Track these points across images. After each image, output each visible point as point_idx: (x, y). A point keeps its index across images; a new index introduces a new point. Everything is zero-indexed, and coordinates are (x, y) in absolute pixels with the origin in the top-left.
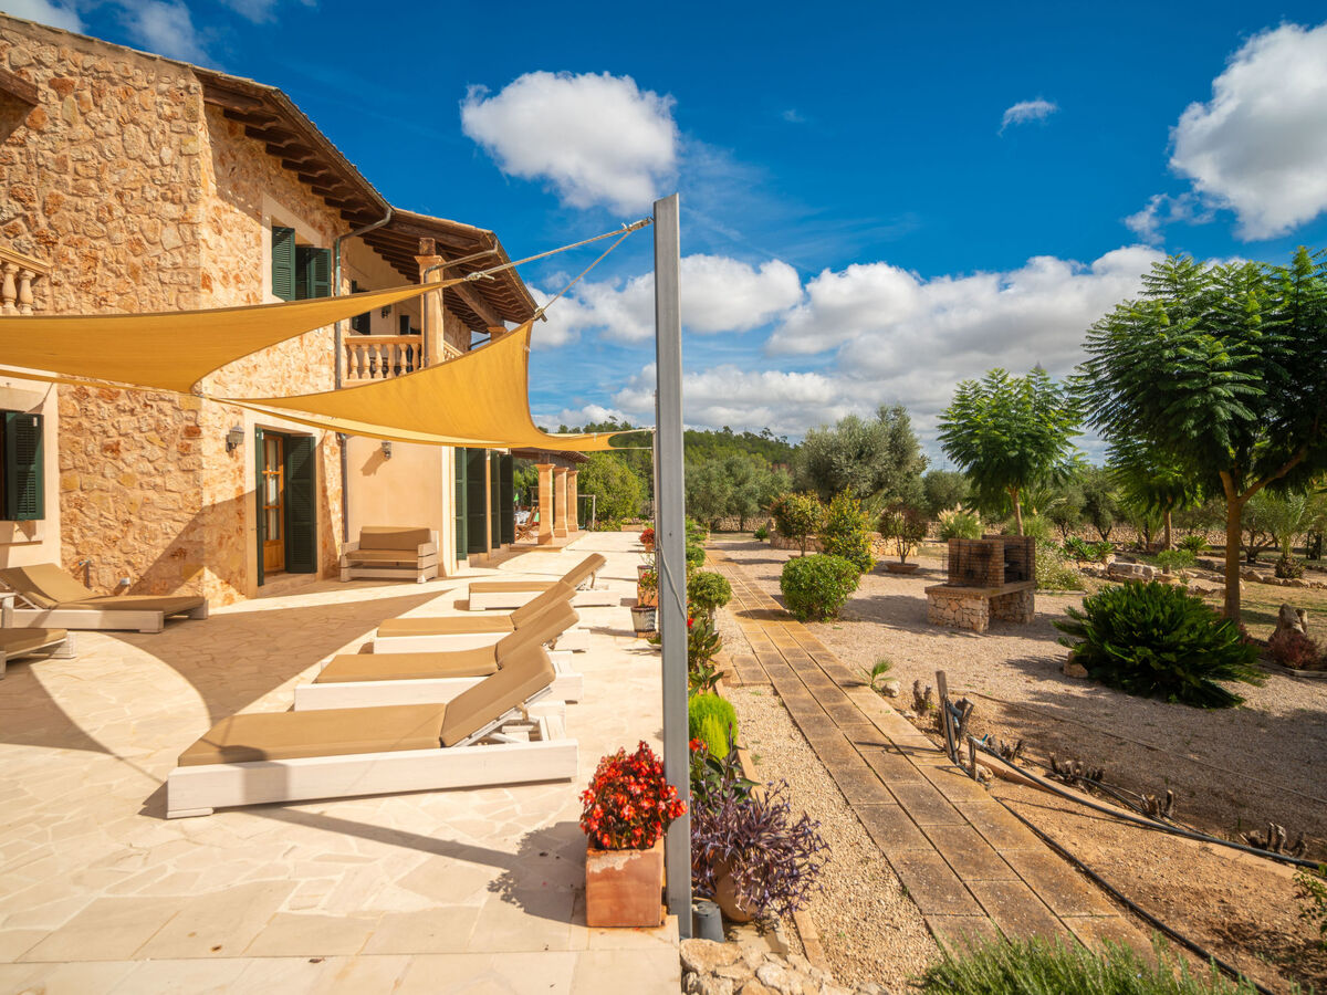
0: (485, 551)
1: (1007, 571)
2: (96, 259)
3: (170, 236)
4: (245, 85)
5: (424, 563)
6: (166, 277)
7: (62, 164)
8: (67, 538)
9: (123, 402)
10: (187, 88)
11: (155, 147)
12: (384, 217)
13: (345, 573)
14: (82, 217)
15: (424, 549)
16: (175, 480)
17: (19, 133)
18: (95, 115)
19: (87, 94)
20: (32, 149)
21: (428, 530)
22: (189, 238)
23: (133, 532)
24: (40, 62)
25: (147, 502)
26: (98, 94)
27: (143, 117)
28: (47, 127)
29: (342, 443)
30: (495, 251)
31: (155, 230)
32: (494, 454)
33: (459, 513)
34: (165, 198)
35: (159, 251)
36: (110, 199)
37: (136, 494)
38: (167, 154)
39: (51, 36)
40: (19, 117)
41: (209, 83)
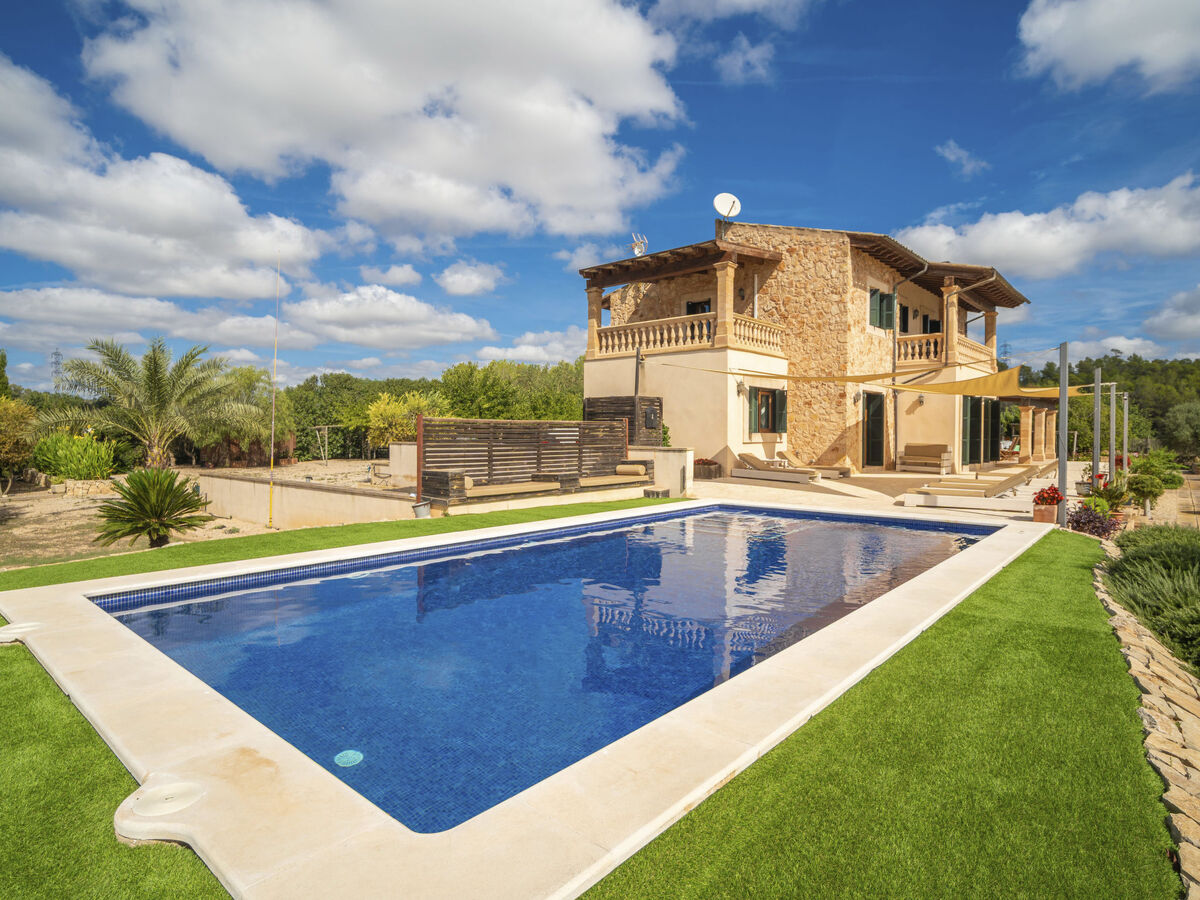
0: (979, 462)
2: (804, 322)
3: (834, 309)
4: (869, 236)
5: (945, 463)
6: (832, 327)
7: (791, 284)
8: (790, 441)
10: (843, 242)
11: (829, 270)
12: (923, 269)
14: (798, 305)
15: (945, 456)
16: (835, 417)
17: (775, 274)
18: (804, 261)
19: (801, 252)
20: (779, 279)
21: (946, 446)
22: (843, 309)
23: (816, 439)
24: (783, 243)
25: (822, 426)
26: (806, 251)
27: (824, 258)
28: (786, 269)
29: (895, 397)
30: (994, 278)
31: (828, 307)
32: (986, 401)
33: (964, 437)
34: (832, 292)
35: (830, 316)
36: (810, 296)
37: (818, 423)
38: (834, 273)
39: (789, 231)
40: (774, 267)
41: (853, 238)
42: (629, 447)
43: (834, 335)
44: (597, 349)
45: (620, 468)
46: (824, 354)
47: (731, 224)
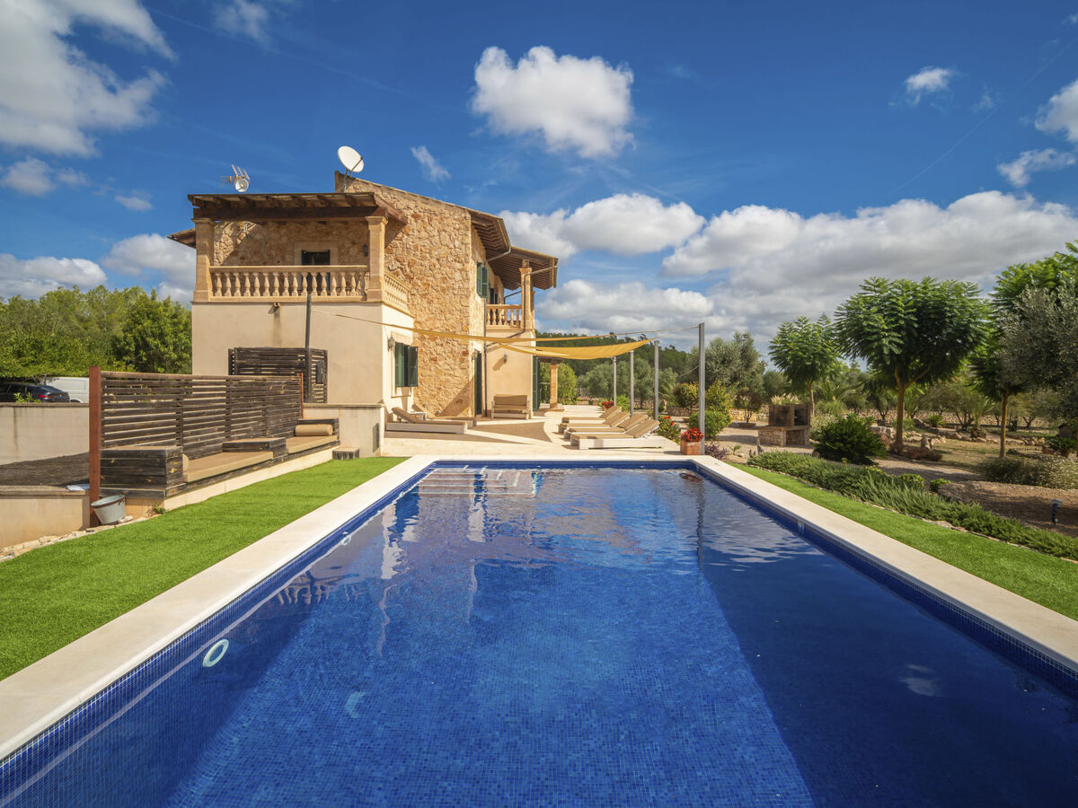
0: (539, 408)
1: (795, 420)
2: (429, 285)
3: (458, 276)
4: (488, 216)
5: (527, 411)
6: (456, 292)
7: (416, 247)
9: (438, 341)
10: (465, 217)
11: (453, 241)
12: (508, 251)
13: (493, 415)
14: (423, 268)
15: (526, 405)
16: (458, 373)
17: (400, 235)
18: (429, 228)
19: (426, 220)
20: (404, 242)
21: (526, 396)
23: (442, 392)
24: (408, 208)
25: (447, 381)
26: (430, 220)
27: (448, 229)
28: (411, 233)
29: (485, 355)
31: (452, 274)
32: (538, 359)
33: (534, 389)
34: (455, 261)
35: (453, 282)
36: (434, 261)
37: (443, 378)
38: (457, 243)
39: (413, 198)
40: (399, 230)
41: (474, 215)
42: (304, 404)
43: (458, 299)
44: (210, 290)
45: (299, 428)
46: (448, 316)
47: (354, 179)
